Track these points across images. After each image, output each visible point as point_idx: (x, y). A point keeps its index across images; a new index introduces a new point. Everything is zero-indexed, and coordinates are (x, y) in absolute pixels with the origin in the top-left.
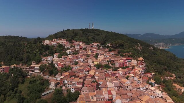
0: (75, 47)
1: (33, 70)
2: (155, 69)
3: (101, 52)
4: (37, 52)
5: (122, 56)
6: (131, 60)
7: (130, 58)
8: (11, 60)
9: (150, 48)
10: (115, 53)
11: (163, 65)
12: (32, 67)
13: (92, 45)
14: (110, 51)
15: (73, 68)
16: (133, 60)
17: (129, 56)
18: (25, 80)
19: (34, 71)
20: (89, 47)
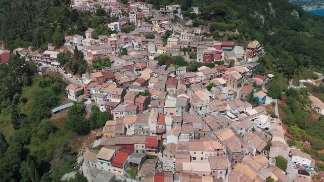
0: (128, 15)
1: (48, 61)
2: (279, 66)
3: (176, 28)
4: (55, 25)
5: (217, 38)
6: (233, 47)
7: (232, 43)
8: (15, 38)
9: (292, 14)
10: (204, 31)
11: (305, 54)
12: (45, 55)
13: (164, 11)
14: (195, 25)
15: (113, 62)
16: (236, 47)
17: (230, 39)
18: (34, 79)
19: (50, 63)
20: (157, 14)
